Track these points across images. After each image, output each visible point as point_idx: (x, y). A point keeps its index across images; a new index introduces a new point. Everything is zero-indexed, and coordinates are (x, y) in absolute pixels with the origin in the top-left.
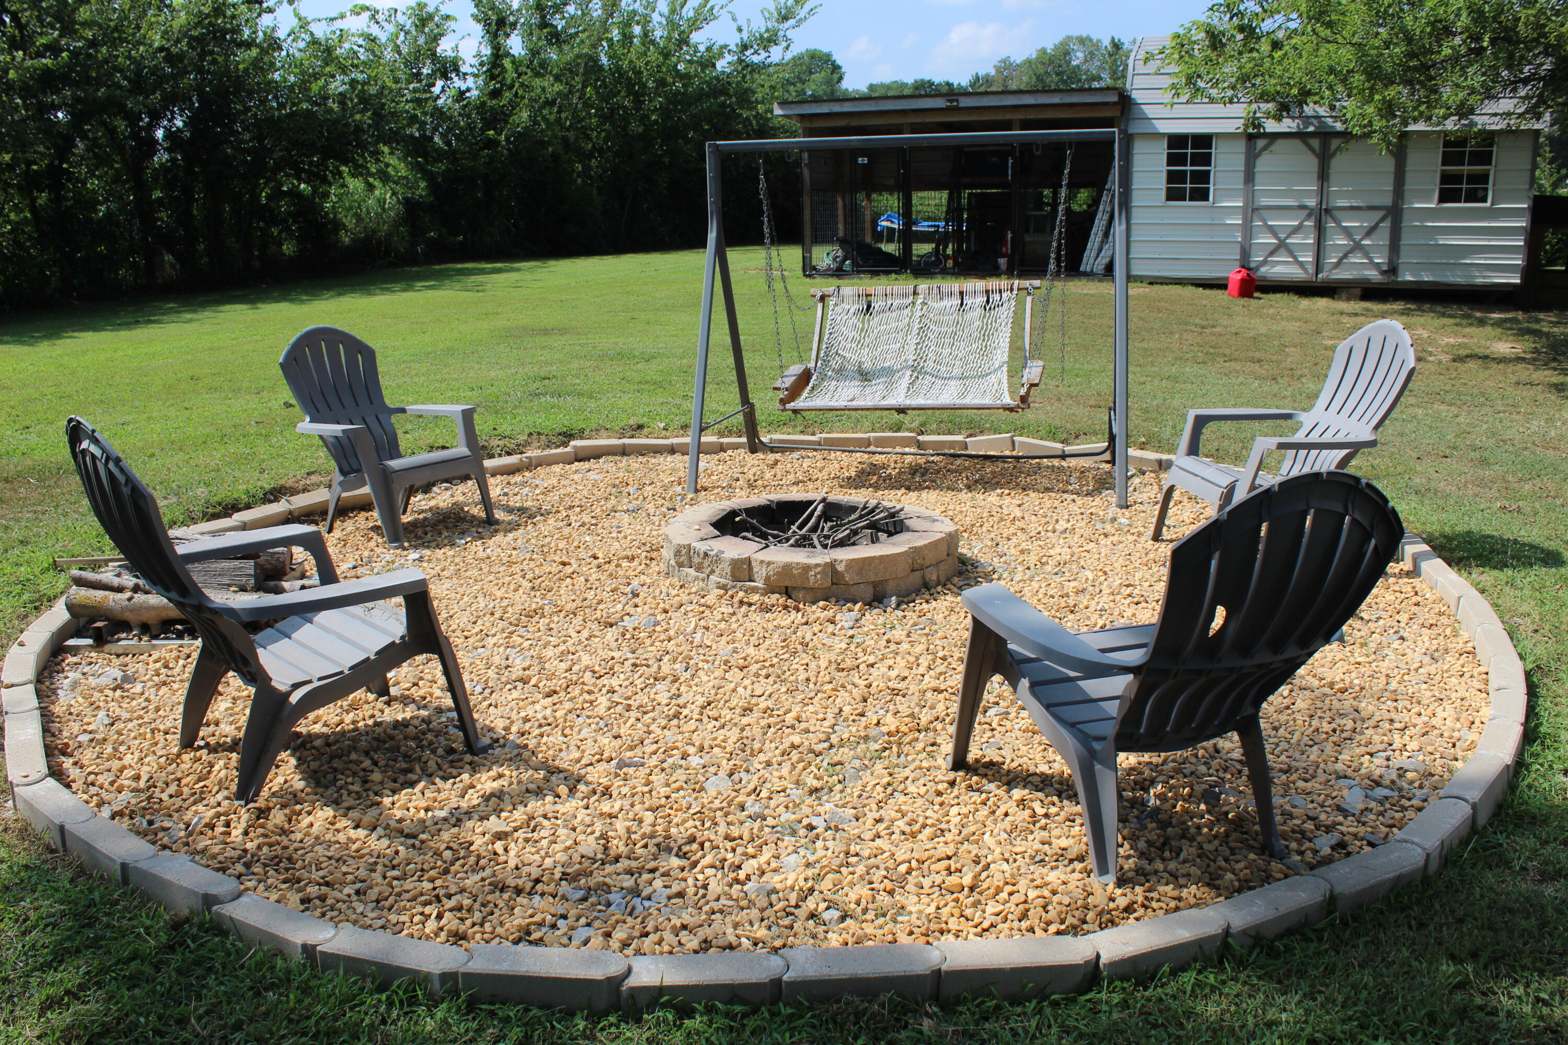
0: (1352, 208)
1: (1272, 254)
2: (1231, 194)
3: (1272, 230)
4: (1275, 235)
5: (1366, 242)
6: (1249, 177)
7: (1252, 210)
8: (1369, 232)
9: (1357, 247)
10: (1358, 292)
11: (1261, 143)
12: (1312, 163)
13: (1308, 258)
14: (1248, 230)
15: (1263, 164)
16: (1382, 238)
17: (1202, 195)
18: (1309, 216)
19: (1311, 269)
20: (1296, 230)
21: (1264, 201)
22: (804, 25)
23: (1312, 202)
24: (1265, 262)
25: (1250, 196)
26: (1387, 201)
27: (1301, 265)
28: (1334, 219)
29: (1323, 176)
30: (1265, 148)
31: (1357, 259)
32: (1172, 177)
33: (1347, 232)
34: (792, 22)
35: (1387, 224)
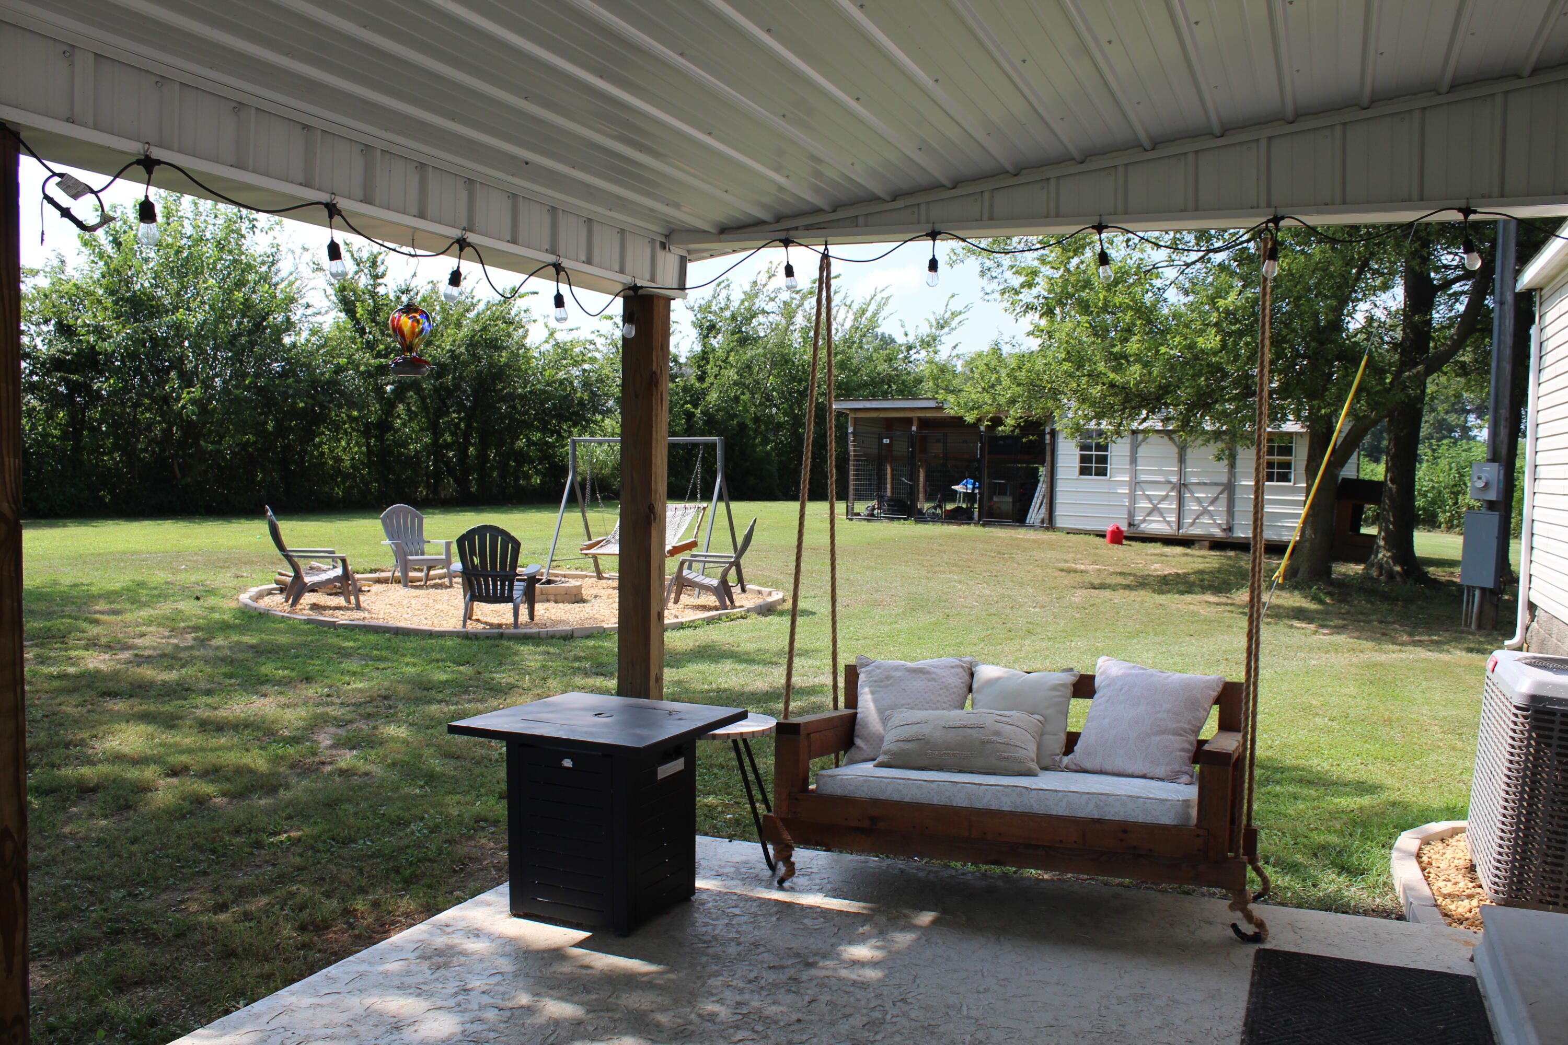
0: (1199, 484)
1: (1149, 514)
2: (1121, 471)
3: (1149, 498)
4: (1151, 501)
5: (1211, 508)
6: (1134, 460)
7: (1135, 484)
8: (1214, 501)
9: (1205, 512)
10: (1207, 544)
11: (1140, 437)
12: (1174, 451)
13: (1173, 518)
14: (1133, 498)
15: (1143, 451)
16: (1222, 506)
17: (1102, 472)
18: (1172, 490)
19: (1175, 526)
20: (1165, 498)
21: (1144, 477)
22: (954, 333)
23: (1174, 479)
24: (1144, 521)
25: (1135, 474)
26: (1224, 479)
27: (1168, 523)
29: (1182, 460)
30: (1143, 441)
31: (1206, 520)
32: (1084, 459)
33: (1199, 501)
34: (946, 330)
35: (1224, 496)
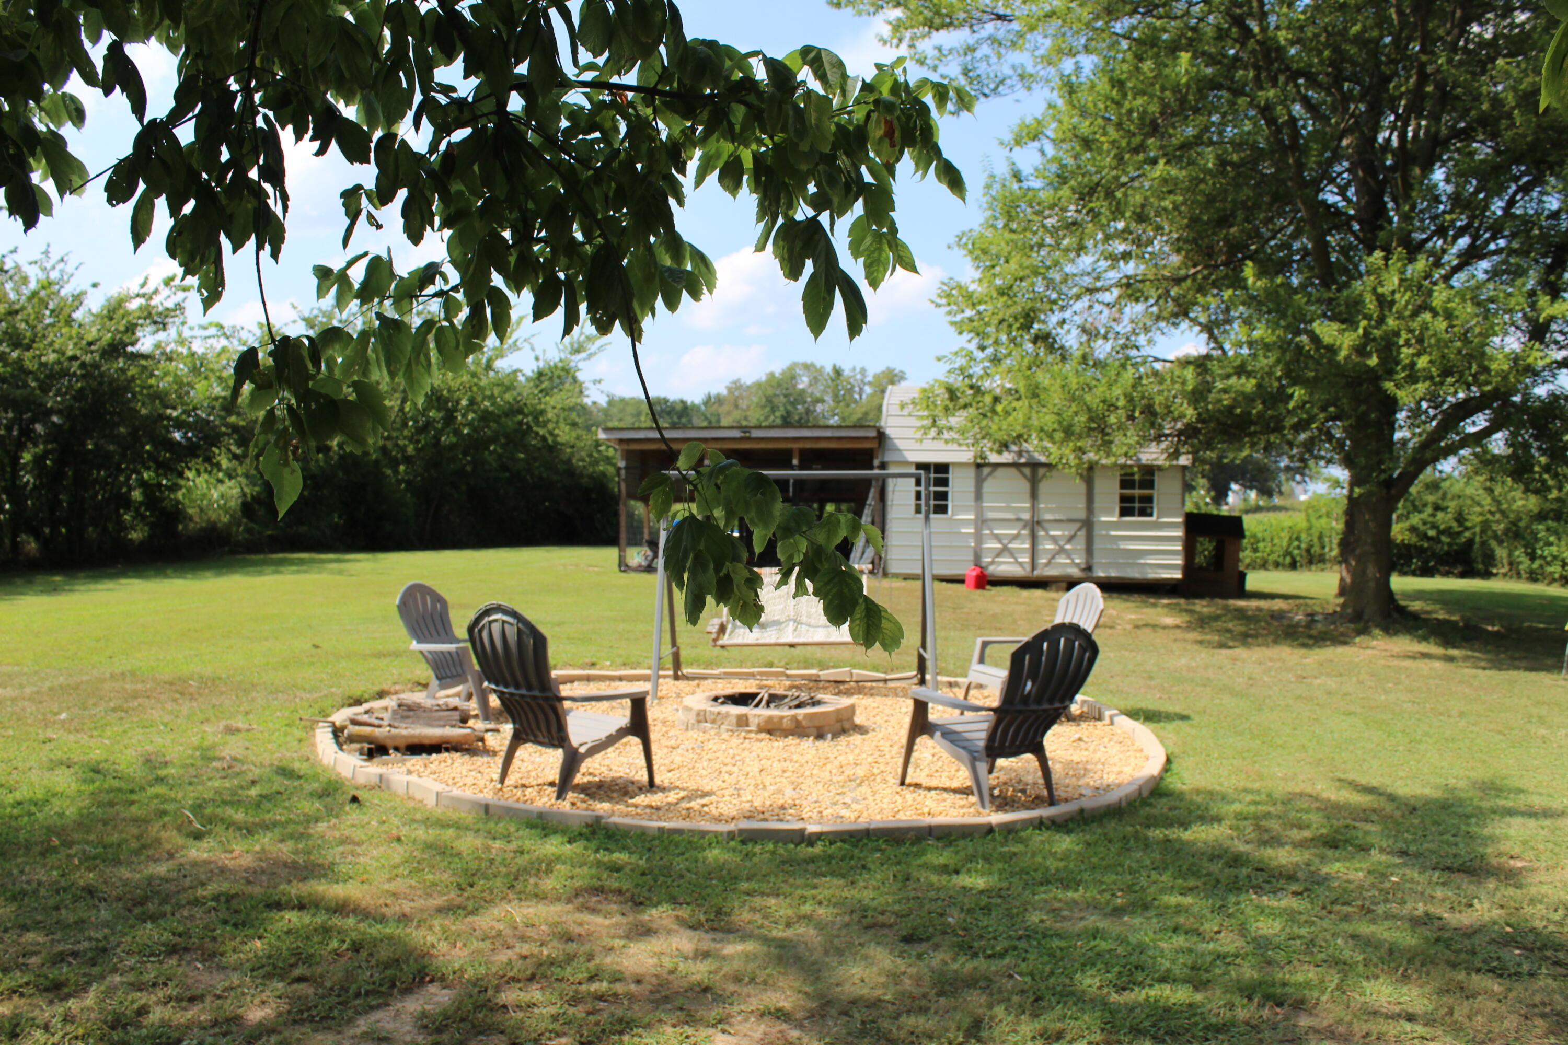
0: (1056, 521)
1: (998, 555)
2: (965, 509)
3: (998, 538)
4: (1000, 541)
5: (1068, 547)
6: (979, 496)
7: (981, 522)
8: (1070, 539)
9: (1062, 551)
10: (1064, 585)
11: (986, 470)
12: (1025, 486)
13: (1025, 559)
14: (979, 537)
15: (988, 486)
16: (1080, 543)
17: (942, 509)
18: (1024, 527)
19: (1028, 568)
20: (1015, 537)
21: (991, 515)
23: (1026, 516)
24: (992, 563)
25: (979, 511)
26: (1082, 515)
27: (1021, 564)
28: (1046, 531)
29: (1034, 495)
30: (990, 474)
31: (1062, 560)
32: (919, 496)
33: (1054, 539)
35: (1082, 534)
